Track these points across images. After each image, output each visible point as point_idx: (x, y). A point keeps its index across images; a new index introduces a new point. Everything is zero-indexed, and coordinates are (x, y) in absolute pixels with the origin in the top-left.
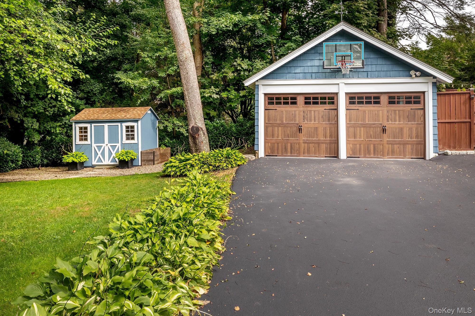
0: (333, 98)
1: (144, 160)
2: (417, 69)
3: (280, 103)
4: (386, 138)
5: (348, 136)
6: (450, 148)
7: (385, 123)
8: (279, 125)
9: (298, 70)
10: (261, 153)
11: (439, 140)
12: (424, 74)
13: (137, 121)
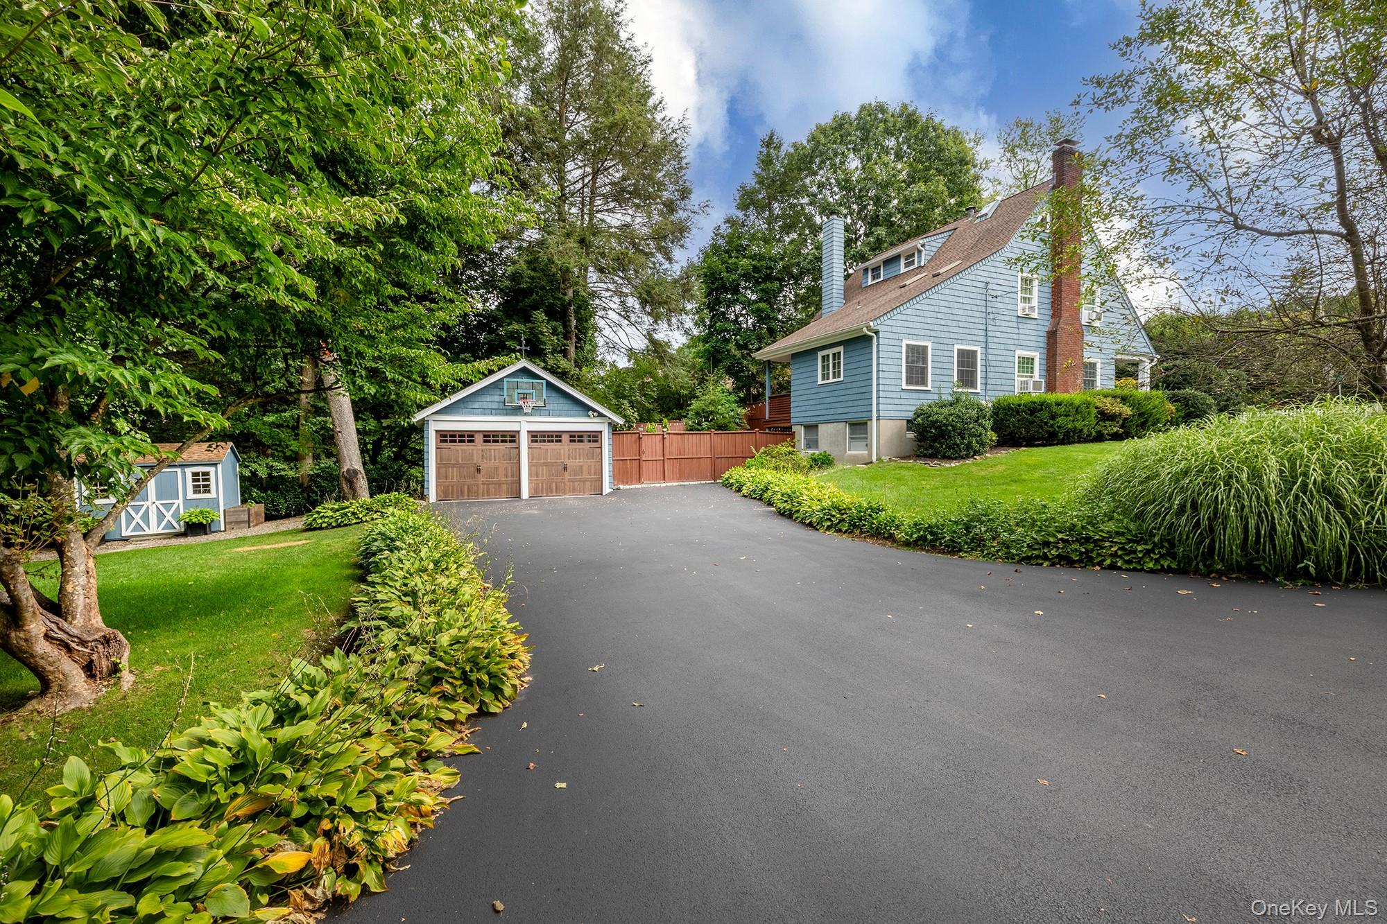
0: (514, 436)
1: (231, 523)
2: (594, 410)
3: (455, 441)
4: (567, 476)
5: (530, 475)
6: (623, 483)
7: (566, 462)
8: (453, 466)
9: (476, 405)
10: (433, 497)
11: (614, 477)
12: (601, 415)
13: (215, 465)
